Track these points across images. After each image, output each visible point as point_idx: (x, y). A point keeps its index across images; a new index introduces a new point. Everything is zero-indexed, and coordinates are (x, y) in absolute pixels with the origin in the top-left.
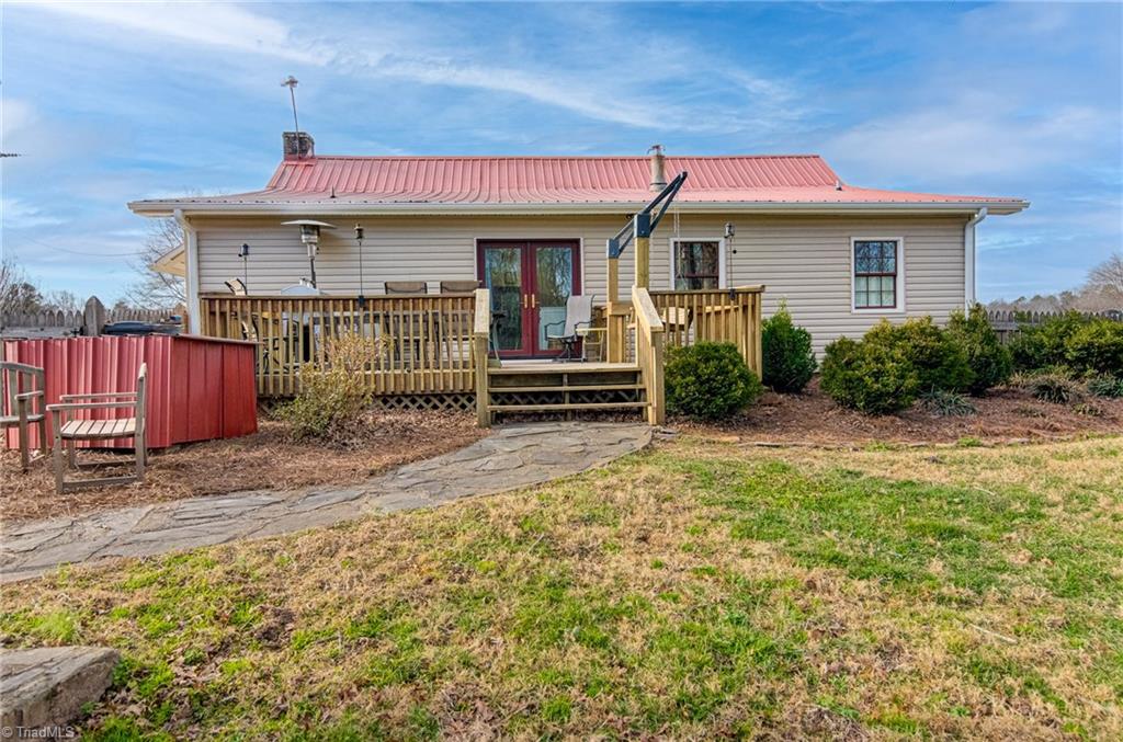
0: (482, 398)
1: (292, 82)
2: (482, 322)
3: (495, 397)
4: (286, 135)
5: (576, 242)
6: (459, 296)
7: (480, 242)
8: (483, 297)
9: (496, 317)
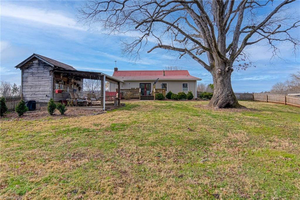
0: (140, 98)
1: (116, 61)
2: (140, 91)
3: (141, 98)
4: (115, 68)
5: (151, 83)
6: (138, 89)
7: (140, 84)
8: (140, 89)
9: (141, 91)
